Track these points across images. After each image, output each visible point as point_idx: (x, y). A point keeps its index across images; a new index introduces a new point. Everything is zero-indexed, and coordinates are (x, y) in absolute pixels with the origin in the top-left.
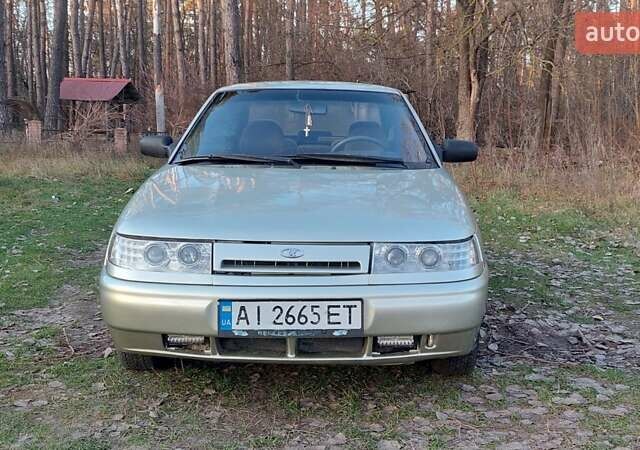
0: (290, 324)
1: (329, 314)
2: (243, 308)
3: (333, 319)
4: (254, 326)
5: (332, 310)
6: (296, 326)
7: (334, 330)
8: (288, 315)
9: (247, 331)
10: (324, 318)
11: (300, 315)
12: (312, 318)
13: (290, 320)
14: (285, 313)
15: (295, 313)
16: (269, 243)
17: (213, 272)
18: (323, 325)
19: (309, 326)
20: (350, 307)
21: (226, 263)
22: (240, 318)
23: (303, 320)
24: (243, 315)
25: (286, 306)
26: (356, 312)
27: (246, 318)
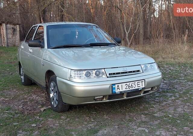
0: (129, 88)
1: (138, 84)
2: (118, 86)
3: (139, 86)
4: (121, 90)
5: (138, 83)
6: (131, 89)
7: (139, 89)
8: (129, 86)
9: (120, 92)
10: (137, 85)
11: (131, 86)
12: (134, 86)
13: (129, 87)
14: (128, 86)
15: (130, 85)
16: (117, 67)
17: (107, 77)
18: (137, 88)
19: (133, 88)
20: (142, 82)
21: (110, 74)
22: (117, 89)
23: (132, 87)
24: (118, 88)
25: (128, 84)
26: (143, 83)
27: (119, 88)
